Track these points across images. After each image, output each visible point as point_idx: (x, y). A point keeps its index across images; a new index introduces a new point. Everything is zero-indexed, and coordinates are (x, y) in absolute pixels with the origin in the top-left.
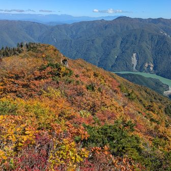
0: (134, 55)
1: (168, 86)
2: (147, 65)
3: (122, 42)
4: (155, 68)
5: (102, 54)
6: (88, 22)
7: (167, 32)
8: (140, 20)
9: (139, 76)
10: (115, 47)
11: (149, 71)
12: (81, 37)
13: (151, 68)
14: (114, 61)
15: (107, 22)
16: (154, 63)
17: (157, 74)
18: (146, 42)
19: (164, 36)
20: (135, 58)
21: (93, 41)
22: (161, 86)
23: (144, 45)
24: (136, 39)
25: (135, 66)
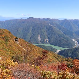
0: (39, 35)
1: (56, 49)
2: (45, 40)
3: (32, 29)
4: (49, 41)
5: (23, 36)
6: (14, 20)
7: (52, 24)
8: (40, 19)
9: (43, 45)
10: (29, 32)
11: (47, 43)
12: (10, 28)
13: (48, 41)
14: (29, 39)
15: (24, 20)
16: (48, 39)
17: (51, 44)
18: (44, 29)
19: (51, 26)
20: (40, 37)
21: (17, 29)
22: (53, 49)
23: (43, 30)
24: (39, 27)
25: (40, 41)
